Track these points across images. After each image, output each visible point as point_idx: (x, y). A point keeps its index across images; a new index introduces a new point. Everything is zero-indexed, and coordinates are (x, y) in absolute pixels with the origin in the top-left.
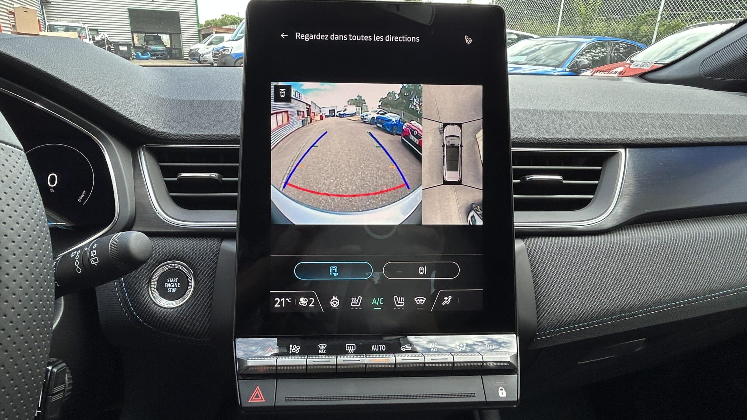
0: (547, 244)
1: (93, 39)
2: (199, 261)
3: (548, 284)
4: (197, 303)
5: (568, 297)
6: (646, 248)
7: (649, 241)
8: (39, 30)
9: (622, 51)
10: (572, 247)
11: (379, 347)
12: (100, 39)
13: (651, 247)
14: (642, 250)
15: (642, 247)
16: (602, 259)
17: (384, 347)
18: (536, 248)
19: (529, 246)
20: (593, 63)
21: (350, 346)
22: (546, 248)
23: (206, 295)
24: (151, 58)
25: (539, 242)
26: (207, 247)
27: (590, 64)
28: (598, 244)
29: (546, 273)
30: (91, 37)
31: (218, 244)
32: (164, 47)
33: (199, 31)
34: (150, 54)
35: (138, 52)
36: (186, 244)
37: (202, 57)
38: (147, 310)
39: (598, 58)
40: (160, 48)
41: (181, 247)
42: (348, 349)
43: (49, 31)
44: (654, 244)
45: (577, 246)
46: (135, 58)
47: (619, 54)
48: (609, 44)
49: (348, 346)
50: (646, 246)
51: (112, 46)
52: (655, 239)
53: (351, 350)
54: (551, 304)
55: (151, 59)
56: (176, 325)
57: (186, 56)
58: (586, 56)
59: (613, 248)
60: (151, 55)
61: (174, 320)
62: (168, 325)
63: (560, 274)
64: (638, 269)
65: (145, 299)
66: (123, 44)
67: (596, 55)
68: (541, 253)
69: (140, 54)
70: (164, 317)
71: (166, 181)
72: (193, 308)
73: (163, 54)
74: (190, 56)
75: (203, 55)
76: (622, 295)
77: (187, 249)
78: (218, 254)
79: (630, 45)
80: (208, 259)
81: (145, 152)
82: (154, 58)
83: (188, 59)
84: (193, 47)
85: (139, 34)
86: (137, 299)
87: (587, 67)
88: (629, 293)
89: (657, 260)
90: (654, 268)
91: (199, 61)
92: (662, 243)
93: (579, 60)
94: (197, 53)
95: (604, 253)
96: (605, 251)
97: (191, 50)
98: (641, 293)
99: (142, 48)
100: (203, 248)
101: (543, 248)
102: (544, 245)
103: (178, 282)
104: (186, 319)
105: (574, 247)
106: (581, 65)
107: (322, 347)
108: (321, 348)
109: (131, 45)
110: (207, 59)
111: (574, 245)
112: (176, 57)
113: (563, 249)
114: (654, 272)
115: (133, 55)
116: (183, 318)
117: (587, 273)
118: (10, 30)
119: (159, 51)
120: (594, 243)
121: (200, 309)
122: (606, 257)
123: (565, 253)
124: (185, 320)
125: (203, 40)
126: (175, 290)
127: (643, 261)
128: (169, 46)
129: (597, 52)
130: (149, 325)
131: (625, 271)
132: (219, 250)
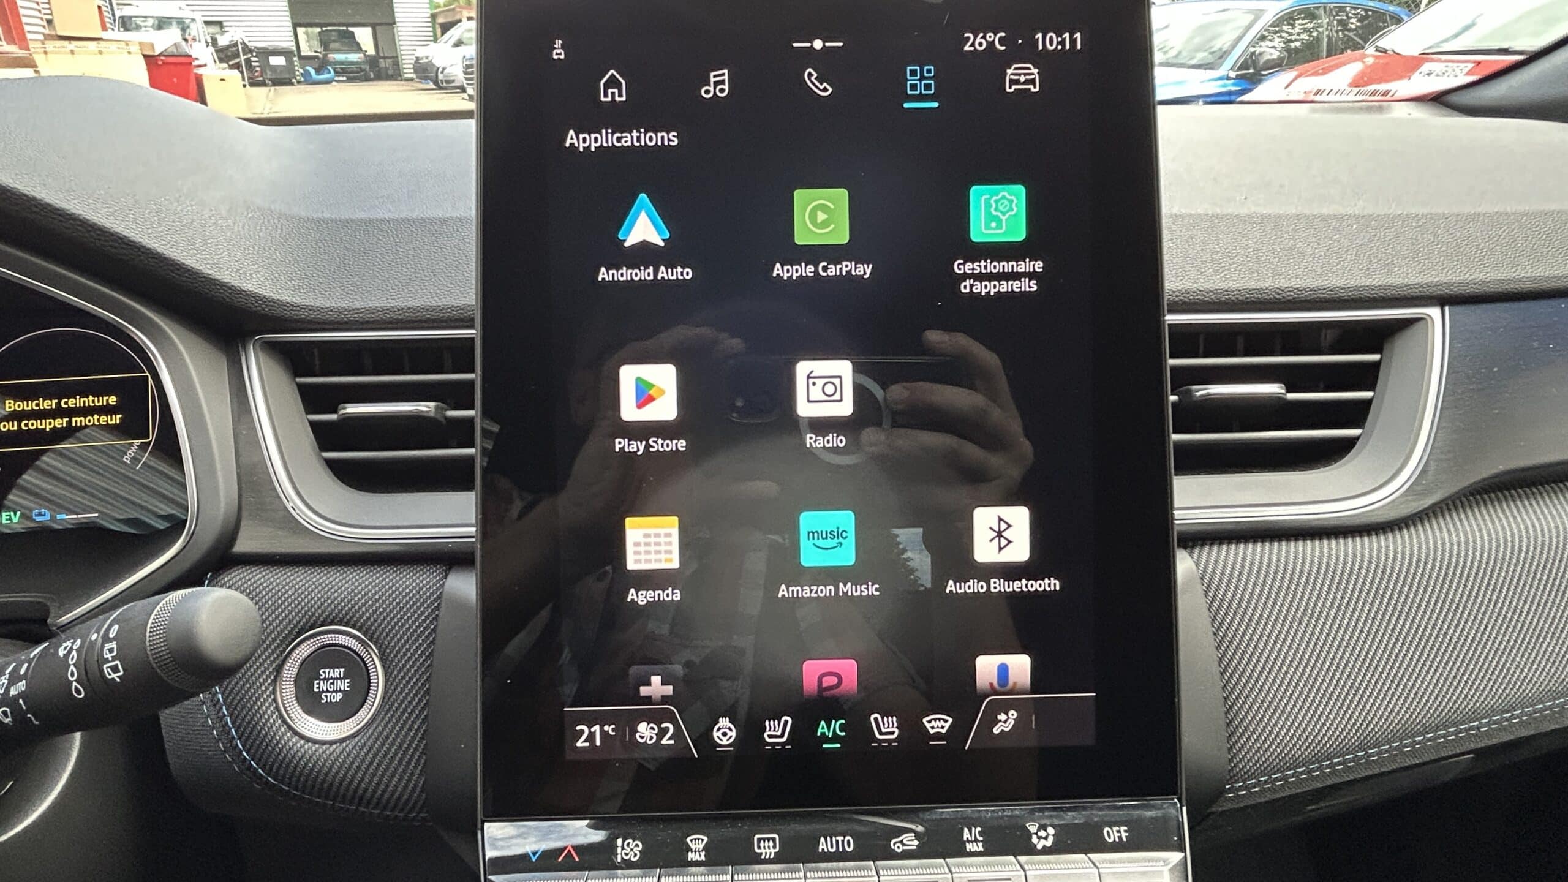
0: (1252, 564)
1: (214, 42)
2: (393, 628)
3: (1255, 666)
4: (391, 732)
5: (1307, 696)
6: (1502, 564)
7: (1509, 544)
8: (100, 28)
9: (1353, 26)
10: (1315, 570)
11: (837, 841)
12: (228, 43)
13: (1514, 561)
14: (1493, 571)
15: (1492, 562)
16: (1391, 598)
17: (849, 841)
18: (1223, 573)
19: (1205, 571)
20: (1290, 56)
21: (764, 839)
22: (1249, 574)
23: (413, 711)
24: (337, 78)
25: (1231, 555)
26: (411, 591)
27: (1281, 59)
28: (1379, 558)
29: (1251, 639)
30: (209, 40)
31: (441, 579)
32: (362, 55)
33: (434, 17)
34: (334, 70)
35: (308, 68)
36: (360, 585)
37: (442, 72)
38: (273, 749)
39: (1298, 44)
40: (354, 57)
41: (349, 594)
42: (759, 847)
43: (122, 29)
44: (1523, 555)
45: (1328, 565)
46: (302, 79)
47: (1346, 33)
48: (1325, 13)
49: (759, 840)
50: (1503, 559)
51: (253, 56)
52: (1525, 540)
53: (768, 850)
54: (1263, 716)
55: (336, 81)
56: (345, 783)
57: (408, 71)
58: (1270, 40)
59: (1417, 566)
60: (336, 72)
61: (338, 772)
62: (326, 785)
63: (1284, 640)
64: (1482, 619)
65: (267, 720)
66: (276, 53)
67: (1293, 37)
68: (1237, 587)
69: (313, 72)
70: (314, 766)
71: (313, 424)
72: (383, 745)
73: (362, 70)
74: (416, 72)
75: (444, 69)
76: (1443, 685)
77: (363, 596)
78: (438, 608)
79: (1370, 10)
80: (414, 622)
81: (260, 354)
82: (341, 78)
83: (412, 80)
84: (421, 52)
85: (310, 30)
86: (249, 722)
87: (1276, 66)
88: (1460, 681)
89: (1532, 593)
90: (1524, 615)
91: (436, 83)
92: (1542, 549)
93: (1258, 50)
94: (430, 64)
95: (1397, 581)
96: (1399, 576)
97: (417, 58)
98: (1490, 679)
99: (317, 57)
100: (400, 593)
101: (1240, 574)
102: (1243, 566)
103: (345, 678)
104: (367, 769)
105: (1319, 568)
106: (1261, 62)
107: (697, 845)
108: (693, 847)
109: (292, 52)
110: (452, 78)
111: (1320, 564)
112: (387, 74)
113: (1292, 575)
114: (1523, 625)
115: (297, 73)
116: (359, 767)
117: (1353, 633)
118: (41, 29)
119: (352, 63)
120: (1371, 557)
121: (400, 747)
122: (1401, 592)
123: (1298, 584)
124: (365, 773)
125: (443, 34)
126: (340, 696)
127: (1495, 597)
128: (371, 51)
129: (1297, 30)
130: (282, 782)
131: (1449, 627)
132: (439, 597)
